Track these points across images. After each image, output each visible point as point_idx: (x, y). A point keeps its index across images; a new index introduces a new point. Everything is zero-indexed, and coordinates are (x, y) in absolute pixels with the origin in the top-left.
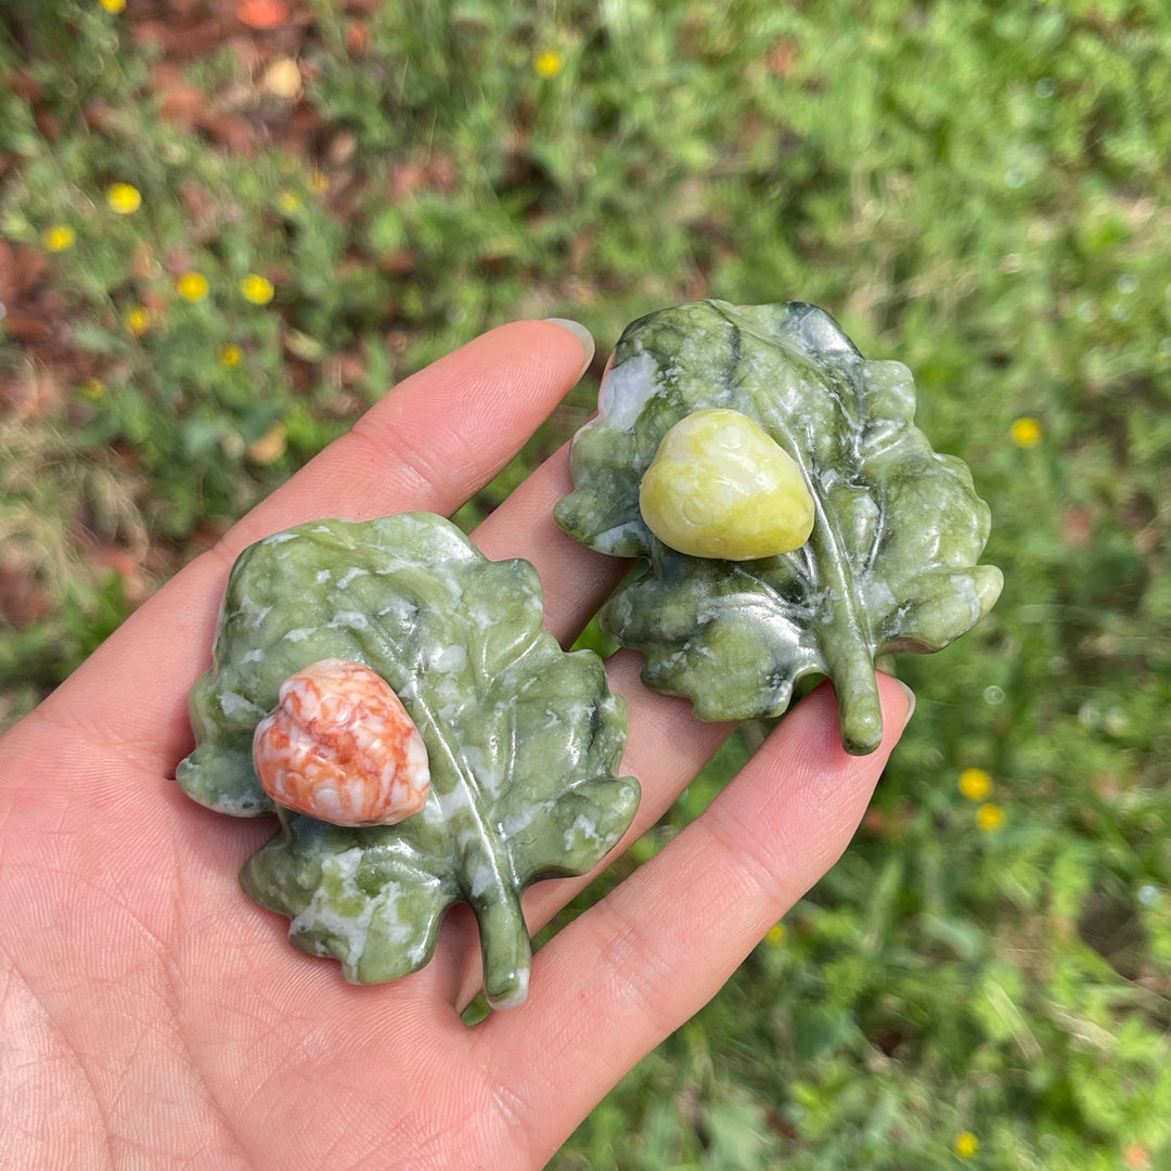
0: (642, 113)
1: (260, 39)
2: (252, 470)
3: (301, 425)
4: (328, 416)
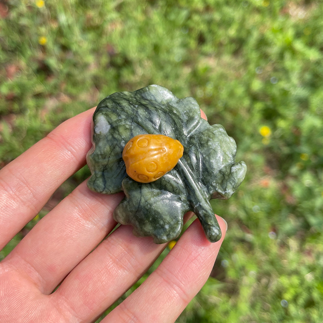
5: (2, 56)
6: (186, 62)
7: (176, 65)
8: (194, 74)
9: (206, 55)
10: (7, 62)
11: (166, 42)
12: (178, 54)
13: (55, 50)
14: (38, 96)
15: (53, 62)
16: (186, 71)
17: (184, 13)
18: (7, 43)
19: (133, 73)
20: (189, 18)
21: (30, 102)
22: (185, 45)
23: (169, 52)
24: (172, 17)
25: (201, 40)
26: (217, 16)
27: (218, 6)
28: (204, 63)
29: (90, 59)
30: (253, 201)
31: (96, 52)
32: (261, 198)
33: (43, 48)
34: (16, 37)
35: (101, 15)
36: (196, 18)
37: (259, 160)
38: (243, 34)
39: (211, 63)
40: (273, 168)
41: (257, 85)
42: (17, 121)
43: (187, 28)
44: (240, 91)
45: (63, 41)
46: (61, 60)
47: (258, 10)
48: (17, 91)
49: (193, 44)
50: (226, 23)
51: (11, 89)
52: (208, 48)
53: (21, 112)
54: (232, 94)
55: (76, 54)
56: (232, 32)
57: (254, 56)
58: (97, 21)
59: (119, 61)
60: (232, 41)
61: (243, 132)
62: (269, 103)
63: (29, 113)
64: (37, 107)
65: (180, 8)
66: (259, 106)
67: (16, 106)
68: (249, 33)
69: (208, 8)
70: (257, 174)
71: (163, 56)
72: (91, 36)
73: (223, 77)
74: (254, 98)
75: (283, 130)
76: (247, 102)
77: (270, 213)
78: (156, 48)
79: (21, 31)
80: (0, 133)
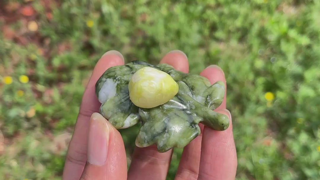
0: (113, 31)
1: (28, 19)
2: (28, 119)
3: (39, 107)
4: (46, 104)
5: (55, 37)
6: (202, 45)
7: (193, 47)
8: (208, 55)
9: (218, 40)
10: (59, 42)
11: (186, 29)
12: (195, 38)
13: (97, 33)
14: (82, 68)
15: (96, 42)
16: (201, 52)
17: (200, 8)
18: (60, 27)
20: (203, 12)
21: (76, 74)
22: (200, 32)
23: (188, 36)
24: (192, 9)
25: (213, 28)
26: (226, 10)
27: (227, 3)
28: (215, 47)
29: (126, 40)
30: (259, 156)
31: (130, 35)
32: (264, 154)
33: (88, 32)
34: (67, 23)
35: (134, 8)
36: (209, 12)
37: (263, 122)
38: (247, 25)
39: (221, 47)
40: (273, 131)
41: (259, 64)
42: (65, 87)
43: (202, 20)
44: (246, 67)
45: (105, 27)
46: (102, 40)
47: (259, 7)
48: (67, 63)
49: (206, 32)
50: (234, 16)
51: (62, 61)
52: (220, 34)
53: (69, 81)
54: (239, 69)
55: (114, 37)
56: (238, 23)
57: (255, 42)
58: (130, 13)
59: (148, 42)
60: (238, 30)
61: (248, 99)
62: (269, 78)
63: (75, 80)
64: (82, 77)
65: (197, 4)
66: (261, 80)
67: (64, 76)
68: (251, 24)
69: (218, 5)
70: (261, 134)
71: (184, 39)
72: (127, 23)
73: (231, 58)
74: (258, 73)
75: (281, 100)
76: (251, 77)
77: (272, 166)
78: (178, 33)
79: (71, 17)
80: (51, 97)
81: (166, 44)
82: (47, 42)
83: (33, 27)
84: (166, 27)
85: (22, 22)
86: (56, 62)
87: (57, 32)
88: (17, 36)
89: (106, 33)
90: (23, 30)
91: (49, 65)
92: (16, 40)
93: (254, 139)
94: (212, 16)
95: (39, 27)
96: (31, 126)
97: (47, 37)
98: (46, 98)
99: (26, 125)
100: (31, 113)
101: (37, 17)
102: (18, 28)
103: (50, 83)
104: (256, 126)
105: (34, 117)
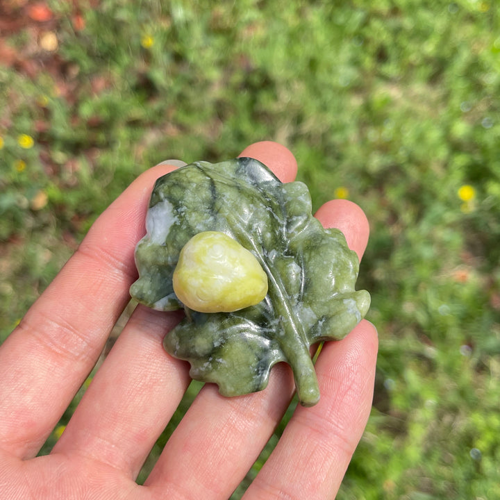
1: (41, 26)
2: (33, 212)
3: (54, 192)
4: (66, 187)
5: (87, 64)
7: (341, 92)
8: (367, 107)
9: (386, 79)
10: (94, 73)
11: (328, 56)
12: (345, 74)
13: (163, 59)
14: (134, 124)
15: (159, 76)
16: (355, 102)
17: (358, 16)
18: (96, 45)
19: (276, 98)
20: (365, 23)
21: (122, 133)
22: (355, 63)
24: (341, 19)
26: (407, 22)
27: (411, 8)
28: (382, 92)
29: (215, 74)
30: (442, 299)
31: (224, 64)
32: (452, 297)
33: (146, 55)
34: (109, 38)
35: (235, 12)
36: (376, 24)
37: (455, 239)
38: (446, 52)
39: (394, 92)
40: (475, 254)
41: (461, 129)
42: (102, 157)
43: (362, 39)
44: (434, 135)
45: (176, 47)
46: (172, 74)
47: (471, 18)
48: (105, 114)
49: (368, 62)
50: (421, 34)
51: (97, 110)
52: (391, 69)
53: (108, 146)
54: (421, 139)
55: (193, 67)
56: (430, 48)
57: (460, 86)
58: (228, 22)
59: (256, 80)
60: (427, 61)
61: (434, 196)
62: (478, 158)
63: (120, 147)
64: (133, 140)
65: (353, 8)
66: (461, 160)
67: (101, 137)
68: (455, 51)
69: (395, 11)
70: (452, 260)
71: (322, 76)
72: (218, 42)
73: (409, 114)
74: (456, 147)
75: (496, 199)
76: (443, 153)
77: (466, 319)
78: (313, 64)
79: (117, 27)
80: (76, 174)
81: (288, 83)
82: (74, 71)
83: (50, 42)
84: (290, 52)
85: (30, 33)
86: (86, 111)
87: (90, 54)
88: (20, 58)
89: (178, 58)
90: (32, 48)
91: (74, 114)
92: (17, 67)
93: (436, 268)
94: (380, 33)
95: (59, 42)
96: (38, 225)
97: (74, 62)
98: (67, 176)
99: (30, 222)
100: (41, 201)
101: (56, 25)
102: (22, 45)
103: (76, 148)
104: (443, 245)
105: (45, 208)
